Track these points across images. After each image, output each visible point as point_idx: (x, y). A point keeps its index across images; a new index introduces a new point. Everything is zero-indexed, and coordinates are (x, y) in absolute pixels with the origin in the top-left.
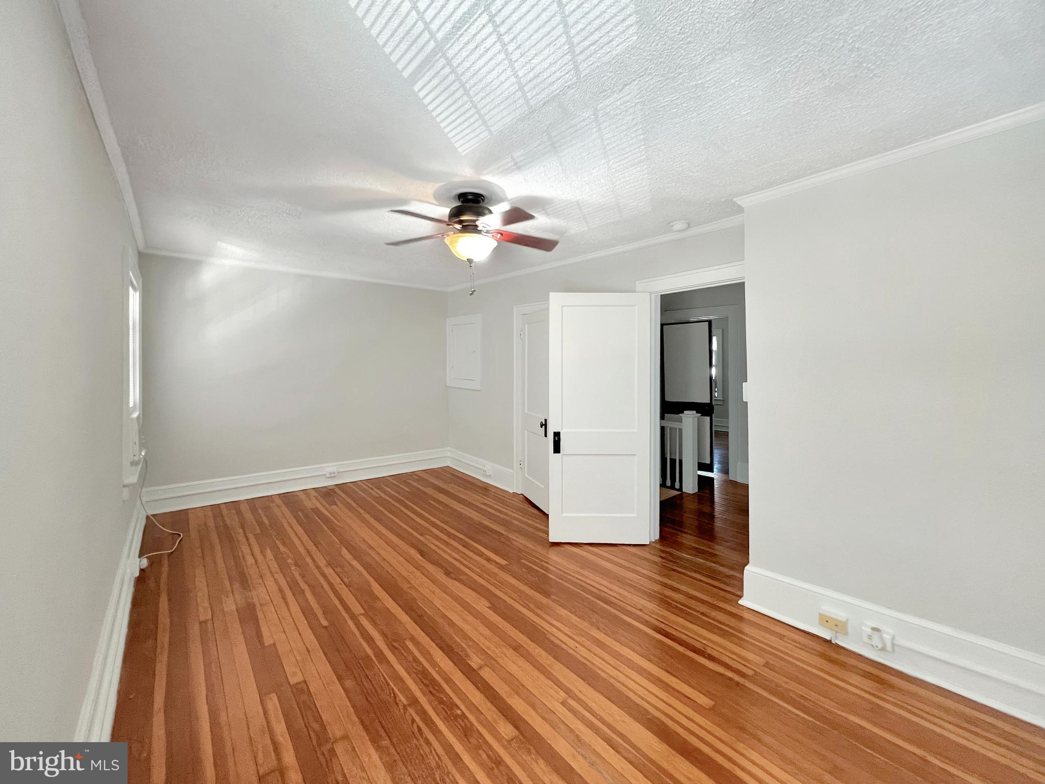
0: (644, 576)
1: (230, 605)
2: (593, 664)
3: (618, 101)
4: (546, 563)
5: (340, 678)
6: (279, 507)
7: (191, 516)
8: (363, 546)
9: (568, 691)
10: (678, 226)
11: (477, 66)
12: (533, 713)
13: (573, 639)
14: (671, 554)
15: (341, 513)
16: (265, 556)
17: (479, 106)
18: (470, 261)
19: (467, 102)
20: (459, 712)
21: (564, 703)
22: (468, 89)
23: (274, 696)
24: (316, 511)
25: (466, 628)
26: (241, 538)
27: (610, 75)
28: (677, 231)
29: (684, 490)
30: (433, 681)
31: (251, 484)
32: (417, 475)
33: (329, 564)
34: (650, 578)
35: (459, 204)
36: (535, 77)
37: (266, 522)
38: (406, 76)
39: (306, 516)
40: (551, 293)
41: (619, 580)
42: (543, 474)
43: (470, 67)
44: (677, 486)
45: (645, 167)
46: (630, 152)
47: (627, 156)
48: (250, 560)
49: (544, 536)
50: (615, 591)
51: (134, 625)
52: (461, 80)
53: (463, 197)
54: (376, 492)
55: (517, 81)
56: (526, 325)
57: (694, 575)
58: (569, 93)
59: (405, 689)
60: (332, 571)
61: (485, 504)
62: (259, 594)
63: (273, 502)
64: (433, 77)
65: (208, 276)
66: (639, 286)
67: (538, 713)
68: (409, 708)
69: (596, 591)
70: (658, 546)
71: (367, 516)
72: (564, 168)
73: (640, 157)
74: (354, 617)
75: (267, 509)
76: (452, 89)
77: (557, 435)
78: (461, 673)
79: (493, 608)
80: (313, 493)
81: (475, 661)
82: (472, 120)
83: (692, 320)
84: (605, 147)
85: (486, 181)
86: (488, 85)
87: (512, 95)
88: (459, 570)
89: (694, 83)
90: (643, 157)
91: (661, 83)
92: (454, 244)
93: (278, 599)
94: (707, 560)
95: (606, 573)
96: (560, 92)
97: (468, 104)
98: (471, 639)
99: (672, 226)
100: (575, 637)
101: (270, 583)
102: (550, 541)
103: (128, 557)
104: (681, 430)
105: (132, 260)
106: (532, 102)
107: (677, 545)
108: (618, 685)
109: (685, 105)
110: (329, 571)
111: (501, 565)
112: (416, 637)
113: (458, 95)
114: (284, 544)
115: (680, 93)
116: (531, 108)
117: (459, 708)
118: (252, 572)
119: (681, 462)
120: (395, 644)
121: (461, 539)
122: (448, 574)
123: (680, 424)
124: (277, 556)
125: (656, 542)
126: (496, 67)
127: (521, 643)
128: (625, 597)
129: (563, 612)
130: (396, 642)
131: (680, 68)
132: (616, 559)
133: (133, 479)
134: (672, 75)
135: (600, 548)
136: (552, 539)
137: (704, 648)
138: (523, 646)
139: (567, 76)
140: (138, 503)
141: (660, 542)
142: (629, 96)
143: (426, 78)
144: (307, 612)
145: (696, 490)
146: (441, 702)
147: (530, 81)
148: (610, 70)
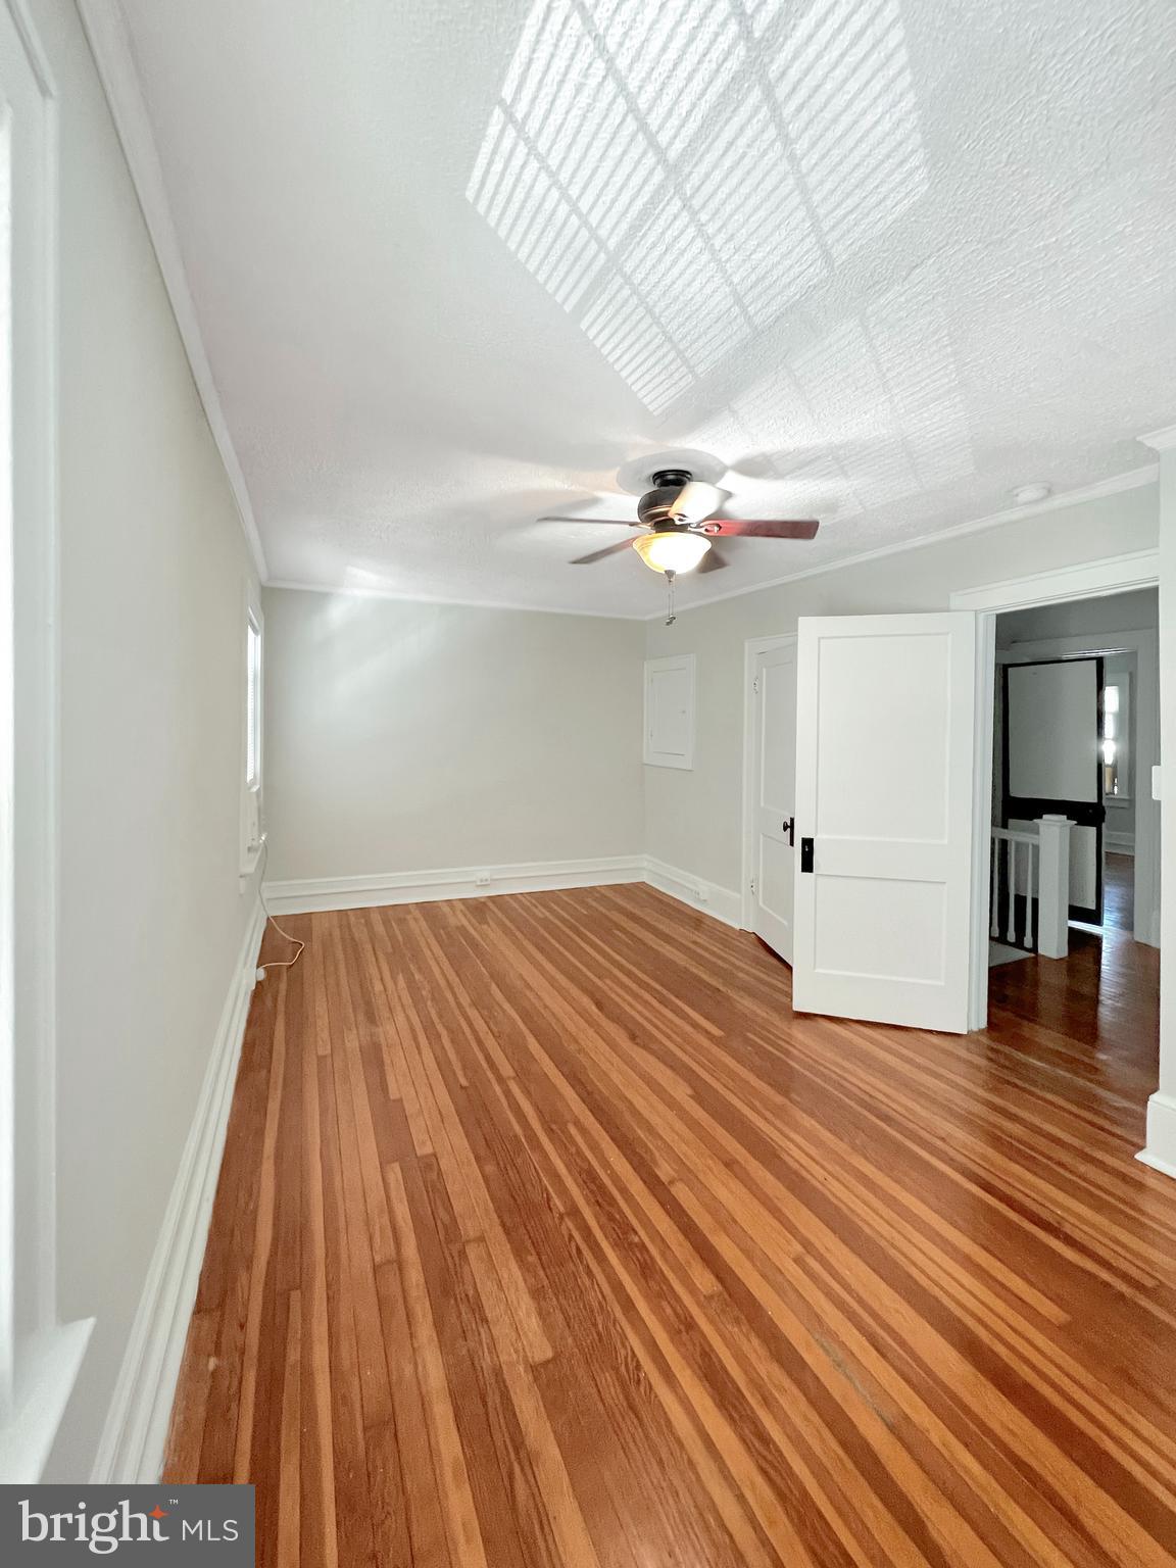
0: (955, 1086)
1: (352, 1042)
2: (853, 1211)
3: (901, 295)
4: (788, 1043)
5: (477, 1158)
6: (416, 920)
7: (315, 923)
8: (519, 984)
9: (807, 1245)
10: (1028, 494)
11: (668, 280)
12: (748, 1264)
13: (823, 1167)
14: (1007, 1057)
15: (492, 936)
16: (396, 984)
17: (676, 338)
18: (670, 574)
19: (658, 334)
20: (636, 1239)
21: (798, 1261)
22: (657, 315)
23: (396, 1166)
24: (462, 929)
25: (655, 1120)
26: (369, 955)
27: (885, 255)
28: (1025, 504)
29: (1041, 951)
30: (602, 1187)
31: (391, 886)
32: (598, 892)
33: (474, 1004)
34: (967, 1092)
35: (655, 488)
36: (758, 281)
37: (400, 938)
38: (568, 311)
39: (447, 934)
40: (800, 618)
41: (906, 1085)
42: (784, 901)
43: (659, 282)
44: (1028, 941)
45: (958, 399)
46: (929, 377)
47: (923, 385)
48: (378, 987)
49: (784, 999)
50: (900, 1102)
51: (248, 1047)
52: (647, 303)
53: (660, 477)
54: (541, 912)
55: (731, 291)
56: (764, 670)
57: (1049, 1096)
58: (816, 297)
59: (563, 1191)
60: (477, 1014)
61: (695, 943)
62: (387, 1032)
63: (409, 912)
64: (607, 306)
65: (337, 613)
66: (956, 601)
67: (754, 1265)
68: (566, 1219)
69: (867, 1098)
70: (984, 1040)
71: (526, 943)
72: (816, 417)
73: (948, 383)
74: (501, 1080)
75: (402, 921)
76: (635, 318)
77: (808, 844)
78: (641, 1182)
79: (698, 1097)
80: (460, 906)
81: (665, 1171)
82: (667, 361)
83: (1064, 657)
84: (884, 375)
85: (695, 451)
86: (686, 305)
87: (724, 314)
88: (651, 1037)
89: (1042, 243)
90: (953, 384)
91: (979, 254)
92: (646, 550)
93: (408, 1042)
94: (1076, 1073)
95: (887, 1073)
96: (802, 296)
97: (659, 337)
98: (661, 1138)
99: (1017, 495)
100: (825, 1163)
101: (400, 1018)
102: (795, 1009)
103: (245, 963)
104: (1036, 848)
105: (253, 596)
106: (757, 320)
107: (1020, 1042)
108: (892, 1252)
109: (1027, 284)
110: (473, 1013)
111: (714, 1036)
112: (582, 1120)
113: (643, 326)
114: (419, 969)
115: (1015, 266)
116: (756, 328)
117: (636, 1233)
118: (380, 1002)
119: (1035, 902)
120: (554, 1127)
121: (656, 990)
122: (633, 1037)
123: (1036, 836)
124: (412, 985)
125: (981, 1032)
126: (698, 274)
127: (738, 1157)
128: (914, 1113)
129: (807, 1122)
130: (554, 1122)
131: (1012, 222)
132: (905, 1052)
133: (250, 868)
134: (999, 236)
135: (880, 1031)
136: (796, 1008)
137: (1058, 1223)
138: (738, 1162)
139: (812, 269)
140: (258, 902)
141: (988, 1032)
142: (922, 285)
143: (597, 309)
144: (443, 1065)
145: (1065, 953)
146: (611, 1218)
147: (751, 287)
148: (885, 248)
